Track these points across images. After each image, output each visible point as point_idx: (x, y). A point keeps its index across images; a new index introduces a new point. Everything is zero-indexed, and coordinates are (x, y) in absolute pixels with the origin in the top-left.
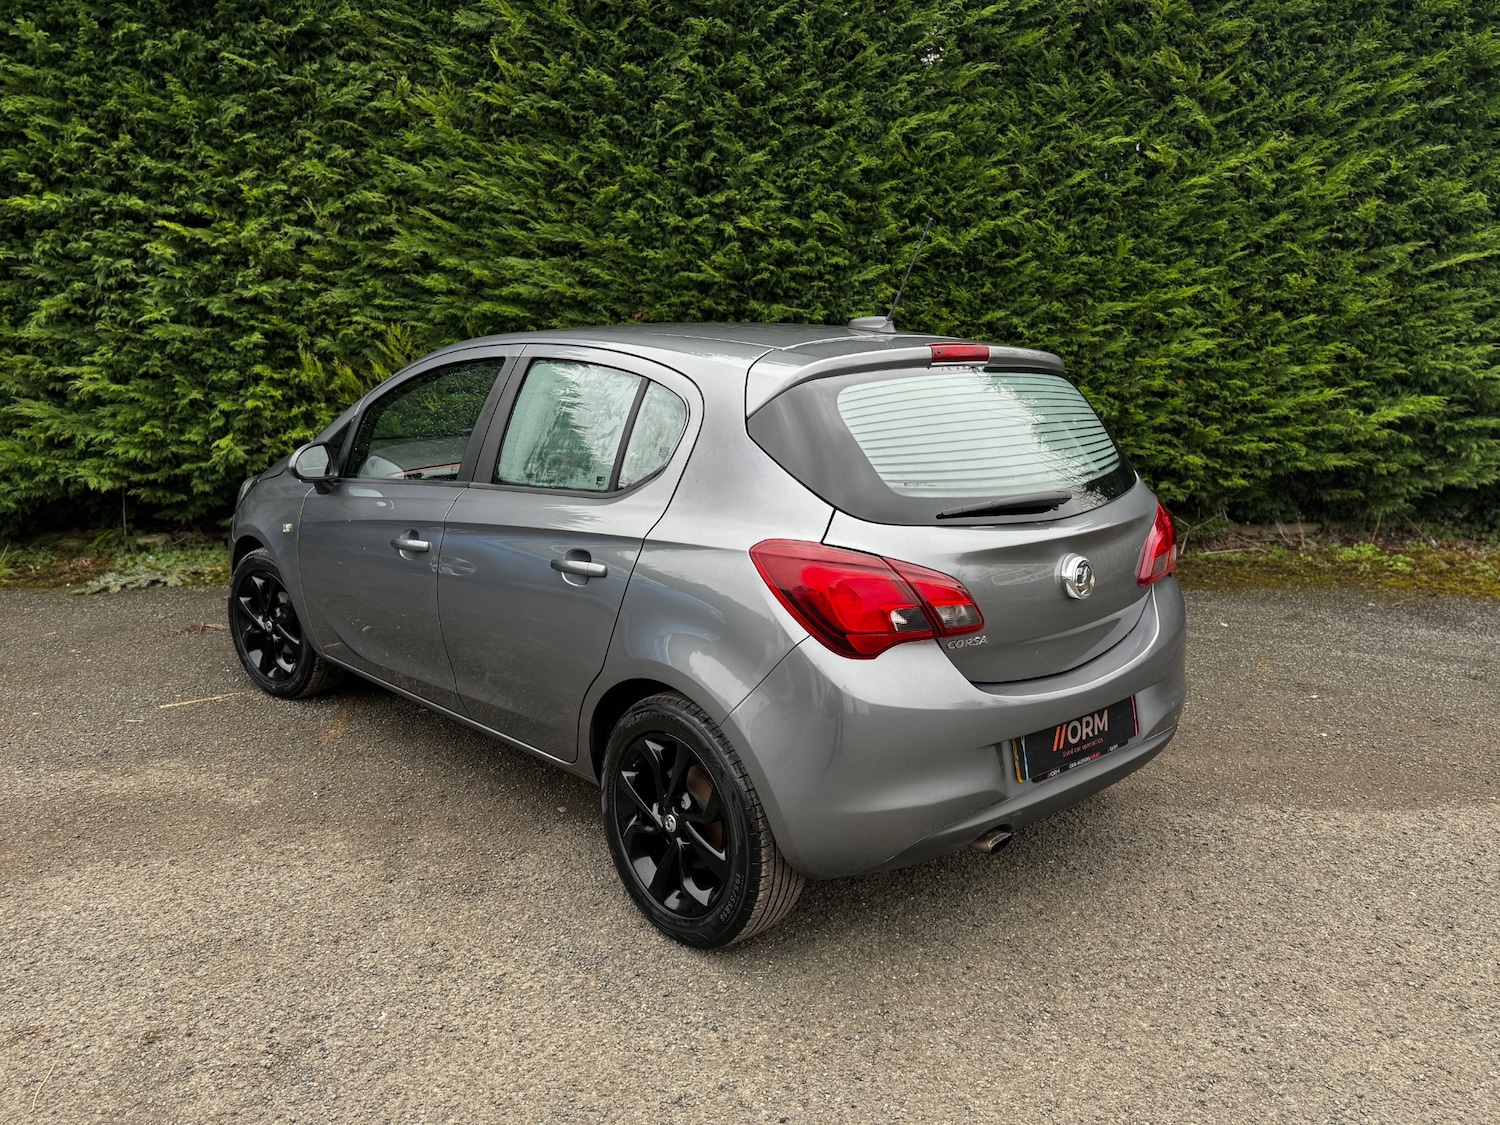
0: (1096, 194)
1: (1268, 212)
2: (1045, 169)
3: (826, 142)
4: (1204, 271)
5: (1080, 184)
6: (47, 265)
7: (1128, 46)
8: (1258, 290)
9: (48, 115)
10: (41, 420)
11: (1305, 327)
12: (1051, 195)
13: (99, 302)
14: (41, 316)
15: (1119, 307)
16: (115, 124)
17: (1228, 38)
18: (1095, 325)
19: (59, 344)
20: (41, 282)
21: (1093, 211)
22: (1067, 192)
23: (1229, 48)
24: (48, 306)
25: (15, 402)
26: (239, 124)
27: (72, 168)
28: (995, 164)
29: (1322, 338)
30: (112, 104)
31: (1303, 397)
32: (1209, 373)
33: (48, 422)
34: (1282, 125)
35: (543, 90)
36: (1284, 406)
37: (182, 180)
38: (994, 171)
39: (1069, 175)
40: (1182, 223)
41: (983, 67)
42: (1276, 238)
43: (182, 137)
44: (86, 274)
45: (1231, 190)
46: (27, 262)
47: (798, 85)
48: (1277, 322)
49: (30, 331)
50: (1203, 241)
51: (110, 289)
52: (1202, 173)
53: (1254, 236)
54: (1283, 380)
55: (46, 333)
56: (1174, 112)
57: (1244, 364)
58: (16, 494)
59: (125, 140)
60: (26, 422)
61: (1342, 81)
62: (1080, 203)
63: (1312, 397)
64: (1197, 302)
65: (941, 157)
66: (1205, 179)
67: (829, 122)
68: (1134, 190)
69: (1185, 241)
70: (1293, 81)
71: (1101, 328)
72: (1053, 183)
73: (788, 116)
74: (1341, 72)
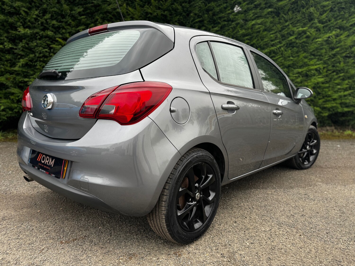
0: (294, 42)
1: (332, 49)
2: (283, 36)
3: (232, 26)
4: (318, 63)
5: (291, 40)
6: (22, 50)
7: (303, 7)
8: (330, 68)
9: (26, 8)
10: (16, 94)
11: (340, 77)
12: (284, 42)
13: (36, 61)
14: (20, 64)
15: (300, 70)
16: (45, 12)
17: (324, 6)
18: (294, 74)
19: (24, 72)
20: (20, 55)
21: (293, 47)
22: (288, 42)
23: (325, 9)
24: (22, 61)
25: (10, 88)
26: (80, 14)
27: (32, 23)
28: (272, 34)
29: (343, 80)
30: (45, 6)
31: (340, 94)
32: (320, 87)
33: (19, 94)
34: (337, 28)
35: (162, 9)
36: (335, 96)
37: (63, 28)
38: (272, 36)
39: (288, 38)
40: (314, 51)
41: (270, 10)
42: (334, 55)
43: (63, 17)
44: (34, 52)
45: (324, 43)
46: (16, 49)
47: (226, 11)
48: (333, 75)
49: (16, 68)
50: (318, 55)
51: (40, 57)
52: (319, 38)
53: (330, 54)
54: (336, 89)
55: (20, 69)
56: (313, 24)
57: (327, 85)
58: (8, 115)
59: (48, 16)
60: (13, 94)
61: (350, 18)
62: (291, 45)
63: (342, 94)
64: (316, 70)
65: (259, 32)
66: (320, 40)
67: (233, 21)
68: (304, 42)
69: (314, 55)
70: (339, 18)
71: (295, 75)
72: (284, 39)
73: (223, 19)
74: (350, 16)
